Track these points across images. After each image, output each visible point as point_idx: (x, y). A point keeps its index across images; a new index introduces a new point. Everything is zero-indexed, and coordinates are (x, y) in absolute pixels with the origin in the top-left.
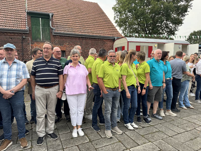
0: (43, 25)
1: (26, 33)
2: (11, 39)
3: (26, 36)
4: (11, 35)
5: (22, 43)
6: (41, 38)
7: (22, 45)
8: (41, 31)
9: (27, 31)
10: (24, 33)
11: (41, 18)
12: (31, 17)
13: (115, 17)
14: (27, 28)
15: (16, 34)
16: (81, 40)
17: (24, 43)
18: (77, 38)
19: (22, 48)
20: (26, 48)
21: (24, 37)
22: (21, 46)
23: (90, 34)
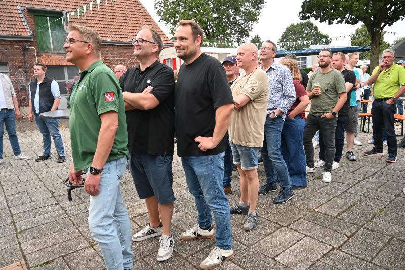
0: (52, 28)
1: (29, 41)
2: (6, 49)
3: (29, 45)
4: (6, 43)
5: (24, 55)
6: (52, 47)
7: (24, 59)
8: (50, 36)
9: (31, 38)
10: (26, 41)
11: (49, 17)
12: (35, 15)
13: (156, 4)
14: (30, 34)
15: (14, 43)
16: (112, 49)
17: (27, 56)
18: (105, 46)
19: (25, 63)
20: (31, 64)
21: (27, 47)
22: (23, 61)
23: (124, 39)
